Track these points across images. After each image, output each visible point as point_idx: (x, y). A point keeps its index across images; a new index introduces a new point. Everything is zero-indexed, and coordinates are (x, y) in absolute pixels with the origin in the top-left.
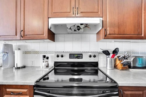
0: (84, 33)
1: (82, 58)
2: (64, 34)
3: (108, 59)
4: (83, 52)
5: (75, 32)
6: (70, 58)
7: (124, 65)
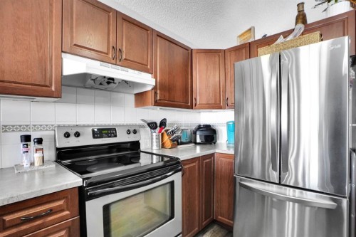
0: (115, 90)
1: (116, 136)
2: (77, 87)
3: (154, 134)
4: (117, 126)
5: (101, 87)
6: (94, 137)
7: (173, 140)
